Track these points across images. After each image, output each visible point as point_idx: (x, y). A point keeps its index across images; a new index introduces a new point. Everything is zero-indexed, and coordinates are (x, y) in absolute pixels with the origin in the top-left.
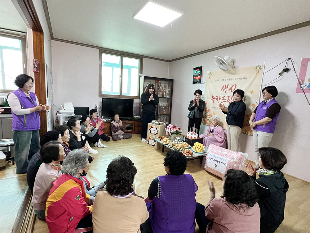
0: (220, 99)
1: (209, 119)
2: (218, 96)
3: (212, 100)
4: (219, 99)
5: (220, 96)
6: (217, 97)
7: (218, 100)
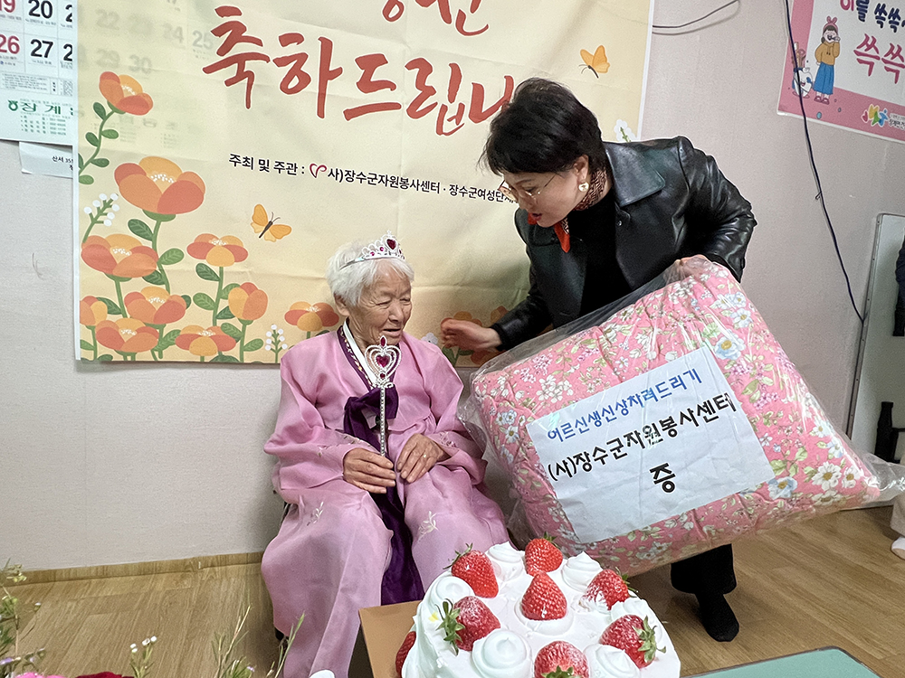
0: (327, 74)
1: (211, 289)
2: (297, 38)
3: (232, 71)
4: (312, 68)
5: (327, 46)
6: (293, 49)
7: (305, 79)
